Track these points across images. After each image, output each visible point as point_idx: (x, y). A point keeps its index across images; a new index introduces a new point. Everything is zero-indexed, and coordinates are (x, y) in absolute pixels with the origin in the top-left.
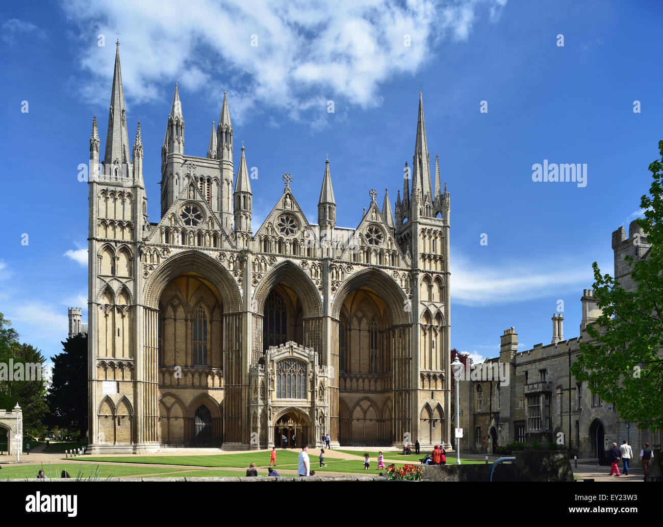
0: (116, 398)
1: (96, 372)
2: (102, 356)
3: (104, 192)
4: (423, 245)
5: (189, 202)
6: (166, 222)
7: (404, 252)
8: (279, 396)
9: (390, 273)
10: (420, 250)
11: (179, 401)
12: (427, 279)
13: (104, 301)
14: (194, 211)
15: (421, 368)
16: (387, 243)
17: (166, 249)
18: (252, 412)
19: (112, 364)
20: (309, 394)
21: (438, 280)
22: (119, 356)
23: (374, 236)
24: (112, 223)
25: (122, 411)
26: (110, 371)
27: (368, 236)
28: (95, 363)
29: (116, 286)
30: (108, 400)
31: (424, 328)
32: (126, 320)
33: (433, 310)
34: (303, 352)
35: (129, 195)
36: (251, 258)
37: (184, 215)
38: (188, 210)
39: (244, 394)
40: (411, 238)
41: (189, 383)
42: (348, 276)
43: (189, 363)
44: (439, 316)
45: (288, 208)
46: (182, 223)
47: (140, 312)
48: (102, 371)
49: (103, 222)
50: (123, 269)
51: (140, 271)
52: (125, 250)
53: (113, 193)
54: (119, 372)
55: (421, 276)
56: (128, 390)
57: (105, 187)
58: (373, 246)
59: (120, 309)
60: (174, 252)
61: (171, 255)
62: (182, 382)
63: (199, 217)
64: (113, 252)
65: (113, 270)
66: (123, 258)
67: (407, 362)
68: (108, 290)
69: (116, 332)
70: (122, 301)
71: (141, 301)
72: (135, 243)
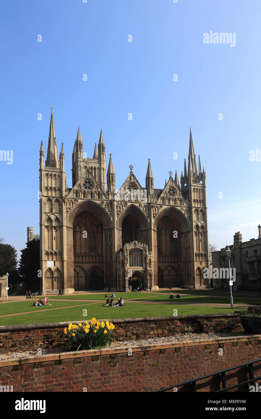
0: (53, 268)
1: (44, 257)
2: (47, 249)
3: (47, 175)
4: (194, 196)
5: (87, 179)
6: (76, 188)
7: (185, 199)
8: (130, 266)
9: (179, 208)
10: (193, 198)
11: (83, 269)
12: (197, 211)
13: (47, 224)
14: (89, 183)
15: (195, 251)
16: (178, 195)
17: (76, 200)
18: (118, 273)
19: (52, 253)
20: (144, 265)
21: (202, 211)
22: (55, 249)
23: (172, 192)
24: (51, 188)
25: (56, 274)
26: (50, 257)
27: (169, 192)
28: (44, 252)
29: (53, 217)
30: (50, 269)
31: (196, 233)
32: (58, 232)
33: (200, 225)
34: (140, 246)
35: (59, 176)
36: (115, 203)
37: (84, 185)
38: (86, 182)
39: (114, 265)
40: (188, 193)
41: (87, 261)
42: (161, 210)
43: (87, 252)
44: (202, 227)
45: (132, 180)
46: (84, 188)
47: (65, 229)
48: (47, 256)
49: (47, 188)
50: (56, 209)
51: (64, 211)
52: (57, 201)
53: (51, 175)
54: (55, 257)
55: (193, 209)
56: (58, 264)
58: (171, 197)
59: (55, 228)
60: (80, 201)
61: (78, 203)
62: (84, 260)
63: (91, 185)
64: (51, 202)
65: (52, 210)
66: (56, 204)
67: (188, 249)
68: (49, 219)
69: (53, 238)
70: (56, 224)
71: (65, 224)
72: (61, 198)
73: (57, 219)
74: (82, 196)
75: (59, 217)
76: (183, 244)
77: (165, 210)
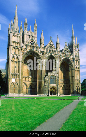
1: (10, 76)
2: (12, 72)
3: (14, 35)
5: (32, 40)
7: (72, 55)
8: (50, 83)
9: (69, 59)
10: (75, 55)
12: (76, 60)
15: (75, 79)
16: (69, 53)
17: (27, 49)
19: (14, 74)
20: (56, 83)
21: (78, 61)
22: (16, 73)
23: (67, 51)
24: (15, 42)
25: (16, 85)
27: (65, 51)
28: (10, 74)
30: (13, 83)
31: (76, 70)
33: (77, 67)
34: (55, 74)
35: (19, 37)
36: (44, 53)
37: (30, 42)
38: (31, 41)
40: (73, 52)
42: (62, 59)
45: (51, 43)
46: (30, 44)
47: (21, 62)
48: (12, 76)
49: (13, 42)
50: (17, 53)
52: (18, 48)
53: (16, 36)
54: (16, 76)
57: (14, 34)
58: (66, 53)
59: (16, 62)
60: (28, 50)
61: (28, 51)
62: (26, 80)
63: (33, 43)
64: (15, 49)
65: (15, 53)
66: (17, 50)
67: (73, 77)
68: (14, 57)
69: (15, 67)
70: (17, 60)
71: (21, 60)
72: (20, 47)
73: (17, 57)
74: (29, 47)
75: (19, 57)
76: (70, 75)
77: (64, 59)
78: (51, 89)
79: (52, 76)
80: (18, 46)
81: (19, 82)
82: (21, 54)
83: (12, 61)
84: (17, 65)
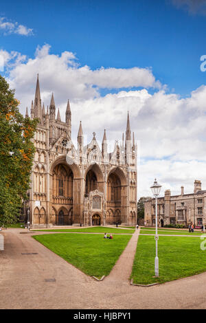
0: (40, 207)
1: (33, 197)
2: (35, 191)
5: (64, 138)
6: (57, 144)
8: (94, 208)
9: (122, 168)
13: (36, 171)
15: (130, 200)
17: (57, 154)
19: (39, 195)
22: (41, 192)
24: (39, 142)
25: (42, 212)
26: (38, 198)
28: (33, 194)
29: (40, 166)
30: (37, 207)
31: (130, 187)
32: (44, 178)
33: (133, 181)
34: (100, 194)
39: (82, 207)
41: (58, 202)
43: (58, 195)
44: (134, 183)
46: (62, 146)
47: (48, 176)
48: (35, 197)
49: (36, 141)
50: (42, 160)
52: (43, 152)
54: (41, 198)
56: (44, 204)
59: (41, 174)
61: (59, 156)
62: (55, 202)
64: (39, 153)
65: (39, 159)
66: (43, 155)
67: (126, 197)
68: (37, 167)
69: (40, 183)
70: (42, 171)
71: (48, 172)
72: (47, 151)
73: (43, 168)
74: (59, 150)
75: (45, 166)
76: (122, 195)
77: (114, 169)
78: (94, 216)
79: (95, 197)
80: (44, 147)
81: (47, 206)
82: (48, 161)
83: (35, 173)
84: (42, 180)
